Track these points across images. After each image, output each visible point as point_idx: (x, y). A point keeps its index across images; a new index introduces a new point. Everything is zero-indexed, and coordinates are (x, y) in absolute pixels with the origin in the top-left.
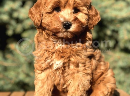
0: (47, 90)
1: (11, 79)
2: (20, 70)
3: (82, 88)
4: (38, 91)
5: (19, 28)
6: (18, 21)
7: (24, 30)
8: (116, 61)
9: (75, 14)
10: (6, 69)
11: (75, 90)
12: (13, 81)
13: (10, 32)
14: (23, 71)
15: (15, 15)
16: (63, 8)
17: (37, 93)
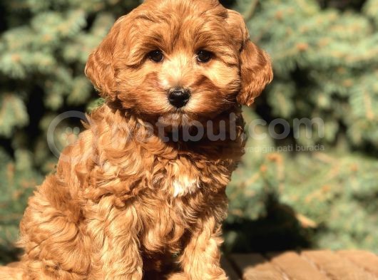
8: (341, 180)
9: (202, 64)
16: (169, 54)
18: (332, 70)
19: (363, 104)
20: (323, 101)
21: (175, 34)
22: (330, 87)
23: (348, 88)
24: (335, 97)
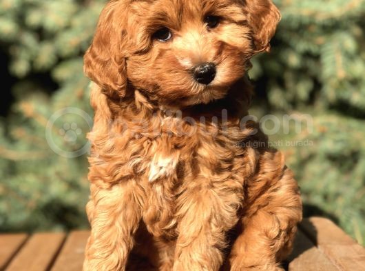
0: (124, 232)
1: (26, 197)
2: (51, 172)
3: (217, 226)
4: (99, 237)
5: (45, 54)
6: (42, 34)
7: (60, 60)
10: (13, 169)
11: (200, 232)
12: (32, 204)
13: (21, 67)
14: (58, 174)
15: (34, 18)
17: (97, 241)
18: (303, 28)
19: (334, 62)
20: (294, 60)
21: (179, 8)
22: (302, 46)
23: (320, 46)
24: (307, 55)
